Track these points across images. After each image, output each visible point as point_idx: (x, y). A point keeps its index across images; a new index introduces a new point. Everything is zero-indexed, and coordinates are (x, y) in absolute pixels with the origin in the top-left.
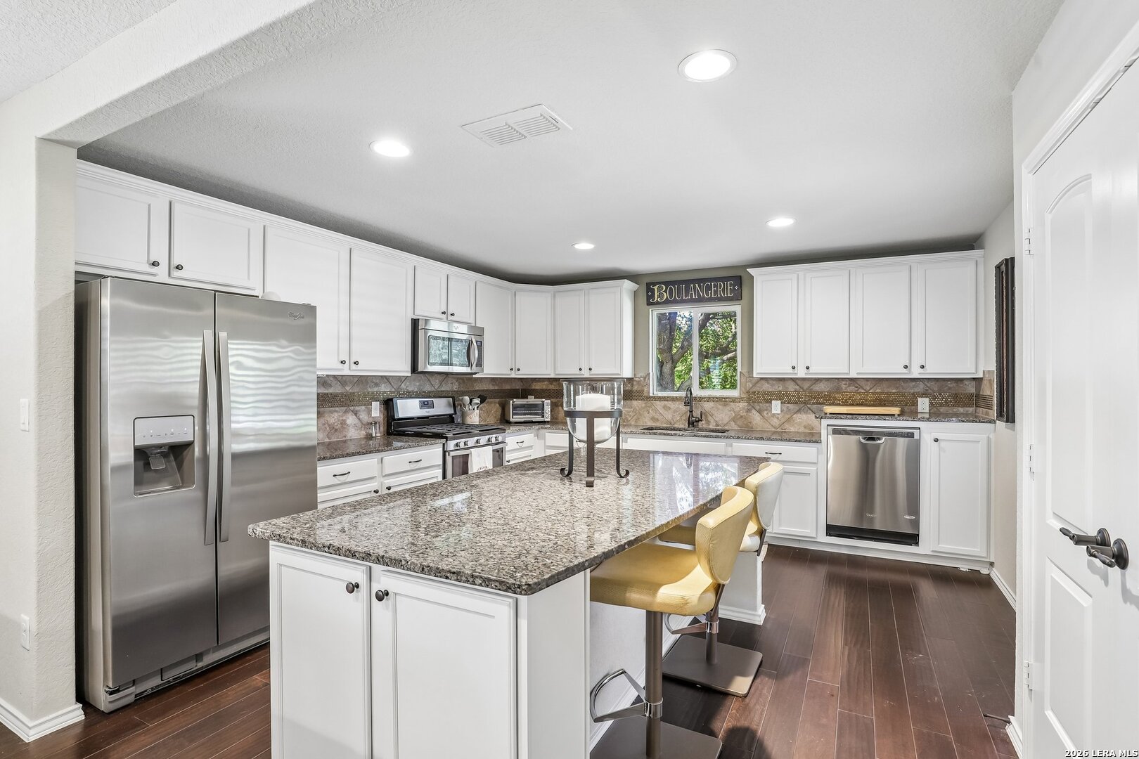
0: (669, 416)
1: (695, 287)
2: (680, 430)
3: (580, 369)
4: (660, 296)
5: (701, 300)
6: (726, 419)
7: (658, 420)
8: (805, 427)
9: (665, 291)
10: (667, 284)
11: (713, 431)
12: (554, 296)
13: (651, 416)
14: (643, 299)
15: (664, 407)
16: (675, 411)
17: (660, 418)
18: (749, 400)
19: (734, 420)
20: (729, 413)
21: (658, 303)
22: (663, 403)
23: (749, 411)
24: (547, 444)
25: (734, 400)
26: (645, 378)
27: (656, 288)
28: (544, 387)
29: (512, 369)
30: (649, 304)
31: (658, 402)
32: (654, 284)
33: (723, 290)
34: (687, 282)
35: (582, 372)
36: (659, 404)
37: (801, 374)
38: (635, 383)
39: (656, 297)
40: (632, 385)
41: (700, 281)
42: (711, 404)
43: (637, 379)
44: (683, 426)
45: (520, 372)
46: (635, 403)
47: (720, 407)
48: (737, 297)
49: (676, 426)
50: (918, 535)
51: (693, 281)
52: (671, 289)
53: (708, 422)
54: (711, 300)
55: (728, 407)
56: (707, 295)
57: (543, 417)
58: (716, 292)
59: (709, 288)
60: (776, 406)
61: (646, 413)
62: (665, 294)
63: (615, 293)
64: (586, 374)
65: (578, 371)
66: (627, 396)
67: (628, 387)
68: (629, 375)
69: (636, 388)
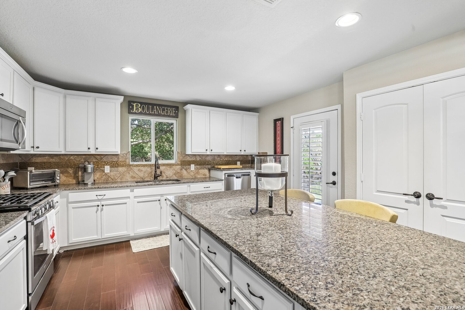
0: (141, 175)
1: (156, 108)
2: (148, 182)
3: (89, 149)
4: (137, 109)
5: (159, 115)
6: (171, 174)
7: (135, 177)
8: (203, 175)
9: (140, 107)
10: (141, 103)
11: (165, 181)
13: (131, 176)
14: (126, 110)
15: (138, 170)
16: (145, 172)
17: (136, 176)
18: (181, 165)
19: (175, 174)
20: (173, 171)
21: (135, 113)
22: (138, 168)
23: (181, 169)
25: (173, 165)
26: (126, 154)
27: (135, 104)
29: (33, 147)
30: (130, 113)
31: (135, 168)
32: (134, 102)
33: (171, 112)
34: (153, 105)
35: (90, 150)
36: (136, 169)
38: (120, 157)
39: (135, 109)
40: (118, 158)
41: (159, 105)
42: (164, 167)
43: (121, 155)
44: (149, 179)
45: (38, 150)
46: (120, 169)
47: (168, 168)
48: (176, 116)
49: (146, 180)
51: (156, 105)
52: (143, 106)
53: (163, 176)
54: (164, 116)
55: (172, 168)
56: (163, 113)
57: (55, 182)
58: (167, 112)
59: (164, 110)
60: (193, 167)
61: (128, 175)
62: (140, 109)
63: (115, 103)
64: (93, 151)
65: (86, 150)
66: (114, 165)
67: (115, 159)
68: (119, 153)
69: (120, 160)
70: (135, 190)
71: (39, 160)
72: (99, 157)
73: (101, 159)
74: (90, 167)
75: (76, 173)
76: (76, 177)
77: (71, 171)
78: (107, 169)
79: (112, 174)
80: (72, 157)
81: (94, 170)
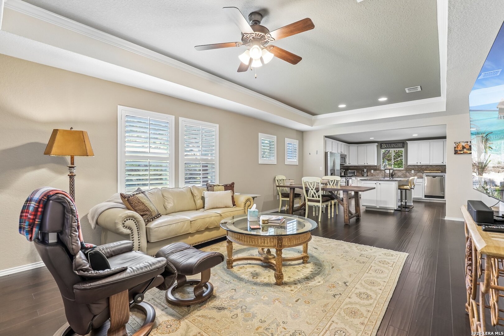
5: (394, 148)
6: (400, 175)
7: (383, 175)
8: (420, 176)
10: (386, 144)
12: (358, 147)
14: (379, 147)
18: (406, 170)
19: (402, 175)
21: (383, 148)
23: (406, 173)
25: (402, 170)
26: (380, 165)
27: (383, 145)
28: (353, 168)
30: (381, 148)
33: (400, 145)
34: (391, 143)
36: (383, 171)
37: (419, 164)
40: (377, 167)
41: (394, 143)
42: (397, 171)
45: (350, 164)
46: (377, 171)
47: (399, 172)
48: (403, 147)
50: (444, 197)
51: (392, 143)
53: (396, 176)
54: (397, 148)
55: (401, 172)
58: (398, 146)
59: (396, 145)
60: (413, 172)
61: (380, 174)
62: (385, 146)
63: (375, 146)
64: (366, 165)
65: (364, 164)
66: (375, 170)
67: (375, 168)
68: (376, 165)
69: (377, 168)
71: (351, 168)
72: (369, 167)
73: (370, 167)
74: (365, 170)
75: (362, 172)
76: (362, 174)
77: (360, 171)
78: (372, 171)
79: (374, 173)
80: (361, 167)
81: (367, 172)
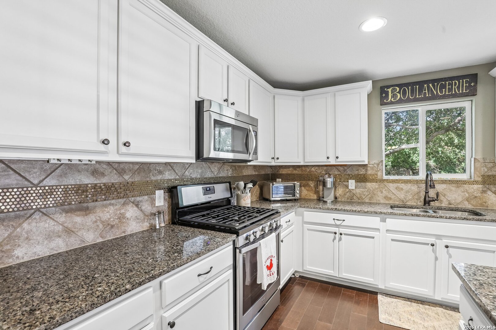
0: (401, 195)
1: (428, 87)
2: (412, 207)
3: (328, 158)
4: (394, 96)
5: (434, 98)
6: (460, 199)
7: (390, 199)
9: (399, 92)
10: (400, 86)
11: (445, 209)
12: (303, 100)
13: (384, 195)
14: (376, 100)
15: (396, 188)
16: (407, 192)
17: (393, 197)
18: (484, 183)
19: (468, 200)
20: (462, 194)
21: (391, 103)
22: (396, 185)
23: (484, 192)
24: (305, 220)
25: (464, 182)
26: (378, 165)
27: (390, 90)
28: (289, 172)
29: (273, 158)
30: (383, 104)
31: (391, 185)
32: (388, 87)
33: (458, 88)
34: (421, 84)
35: (329, 160)
36: (392, 186)
38: (369, 168)
39: (390, 97)
40: (366, 170)
41: (433, 81)
42: (444, 186)
43: (371, 166)
44: (415, 204)
45: (278, 161)
46: (369, 185)
47: (453, 189)
48: (471, 94)
49: (409, 203)
51: (427, 82)
52: (405, 90)
53: (441, 202)
54: (444, 97)
55: (462, 189)
56: (441, 92)
57: (294, 196)
58: (450, 90)
59: (443, 87)
61: (379, 193)
62: (398, 95)
63: (360, 93)
64: (332, 162)
65: (325, 159)
66: (362, 179)
67: (362, 172)
68: (366, 163)
69: (369, 172)
70: (388, 220)
71: (284, 172)
72: (341, 168)
73: (345, 170)
74: (329, 181)
75: (316, 187)
76: (317, 192)
77: (312, 184)
78: (352, 184)
79: (358, 191)
80: (313, 169)
81: (334, 184)
